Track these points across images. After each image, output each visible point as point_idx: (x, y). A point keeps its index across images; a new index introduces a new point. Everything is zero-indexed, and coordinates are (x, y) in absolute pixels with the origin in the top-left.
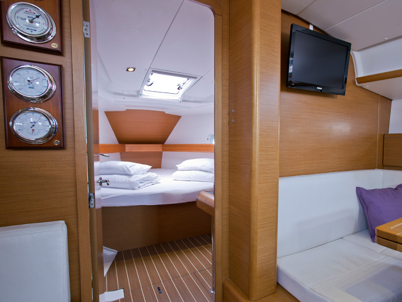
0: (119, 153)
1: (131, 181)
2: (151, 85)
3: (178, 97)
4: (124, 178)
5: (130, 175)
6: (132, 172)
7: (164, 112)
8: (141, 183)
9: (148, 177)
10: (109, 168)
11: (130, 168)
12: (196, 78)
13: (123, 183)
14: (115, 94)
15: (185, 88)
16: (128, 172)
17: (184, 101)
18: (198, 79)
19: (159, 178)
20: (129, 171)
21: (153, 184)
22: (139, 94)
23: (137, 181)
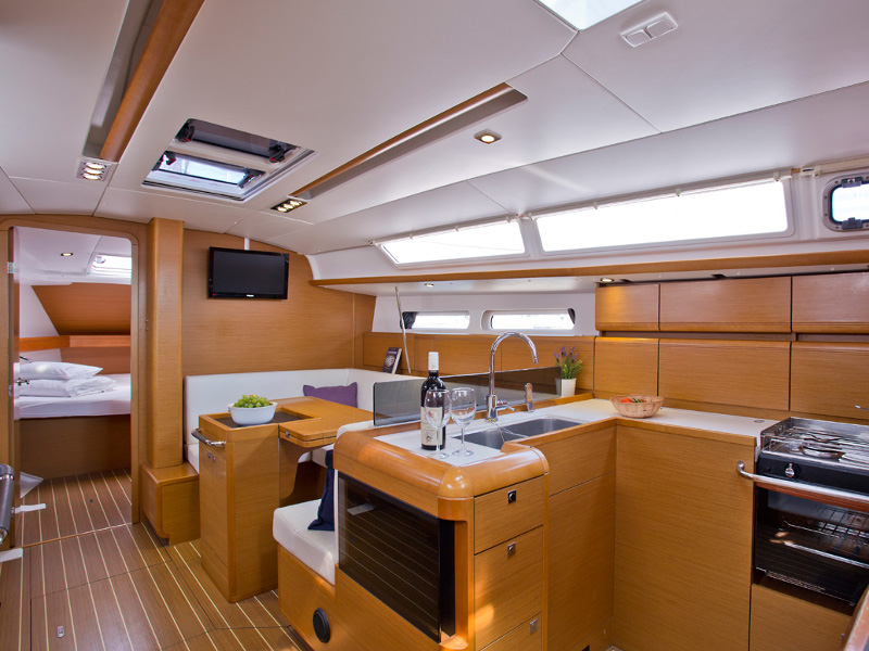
0: (59, 349)
1: (67, 387)
5: (65, 380)
8: (81, 389)
9: (94, 382)
11: (65, 371)
16: (62, 376)
20: (64, 374)
21: (103, 391)
23: (76, 387)
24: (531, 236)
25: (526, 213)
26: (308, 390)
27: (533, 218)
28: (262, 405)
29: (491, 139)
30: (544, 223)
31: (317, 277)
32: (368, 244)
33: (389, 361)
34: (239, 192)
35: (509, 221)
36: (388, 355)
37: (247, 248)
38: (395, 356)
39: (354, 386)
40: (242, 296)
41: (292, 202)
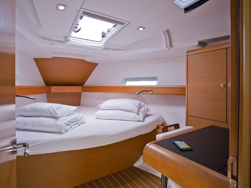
0: (46, 94)
1: (58, 124)
2: (78, 31)
3: (101, 45)
4: (51, 121)
5: (56, 118)
6: (59, 115)
7: (85, 60)
8: (68, 125)
9: (75, 118)
10: (35, 110)
11: (56, 111)
12: (123, 24)
13: (49, 126)
14: (44, 38)
15: (108, 35)
16: (54, 115)
17: (106, 48)
18: (125, 25)
19: (84, 118)
20: (56, 114)
21: (80, 125)
22: (66, 39)
23: (65, 124)
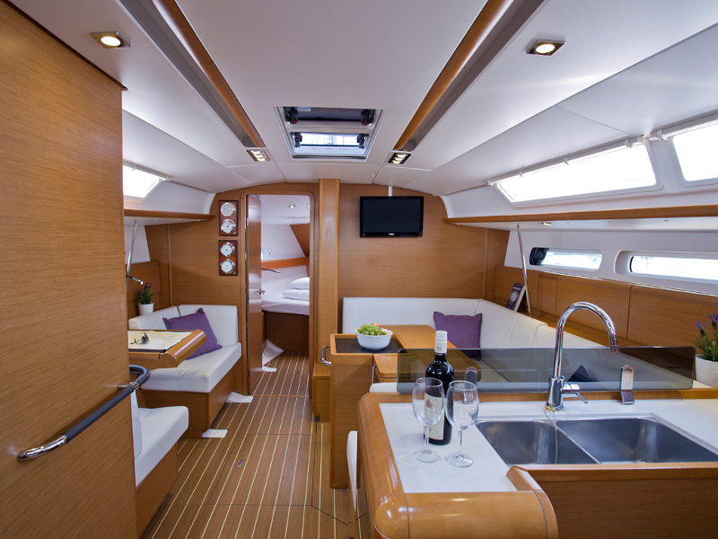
24: (665, 161)
25: (654, 132)
26: (437, 316)
27: (665, 137)
28: (376, 334)
29: (549, 48)
30: (683, 141)
31: (450, 215)
32: (484, 184)
33: (513, 296)
34: (361, 152)
35: (630, 145)
36: (513, 290)
37: (390, 195)
38: (519, 292)
39: (479, 317)
40: (385, 235)
41: (399, 156)
